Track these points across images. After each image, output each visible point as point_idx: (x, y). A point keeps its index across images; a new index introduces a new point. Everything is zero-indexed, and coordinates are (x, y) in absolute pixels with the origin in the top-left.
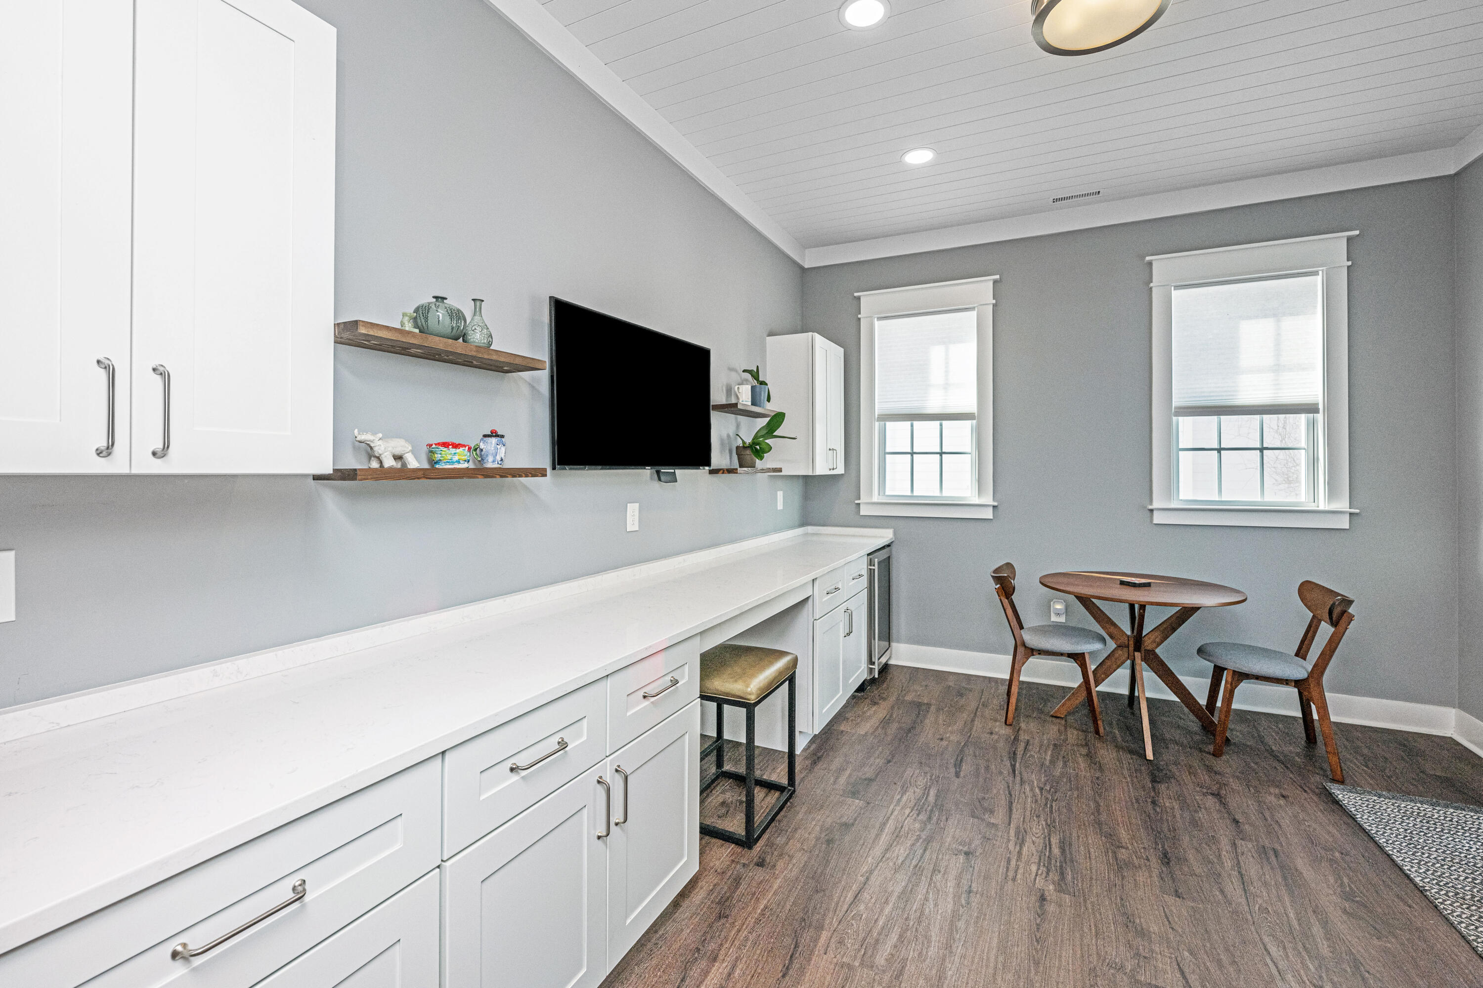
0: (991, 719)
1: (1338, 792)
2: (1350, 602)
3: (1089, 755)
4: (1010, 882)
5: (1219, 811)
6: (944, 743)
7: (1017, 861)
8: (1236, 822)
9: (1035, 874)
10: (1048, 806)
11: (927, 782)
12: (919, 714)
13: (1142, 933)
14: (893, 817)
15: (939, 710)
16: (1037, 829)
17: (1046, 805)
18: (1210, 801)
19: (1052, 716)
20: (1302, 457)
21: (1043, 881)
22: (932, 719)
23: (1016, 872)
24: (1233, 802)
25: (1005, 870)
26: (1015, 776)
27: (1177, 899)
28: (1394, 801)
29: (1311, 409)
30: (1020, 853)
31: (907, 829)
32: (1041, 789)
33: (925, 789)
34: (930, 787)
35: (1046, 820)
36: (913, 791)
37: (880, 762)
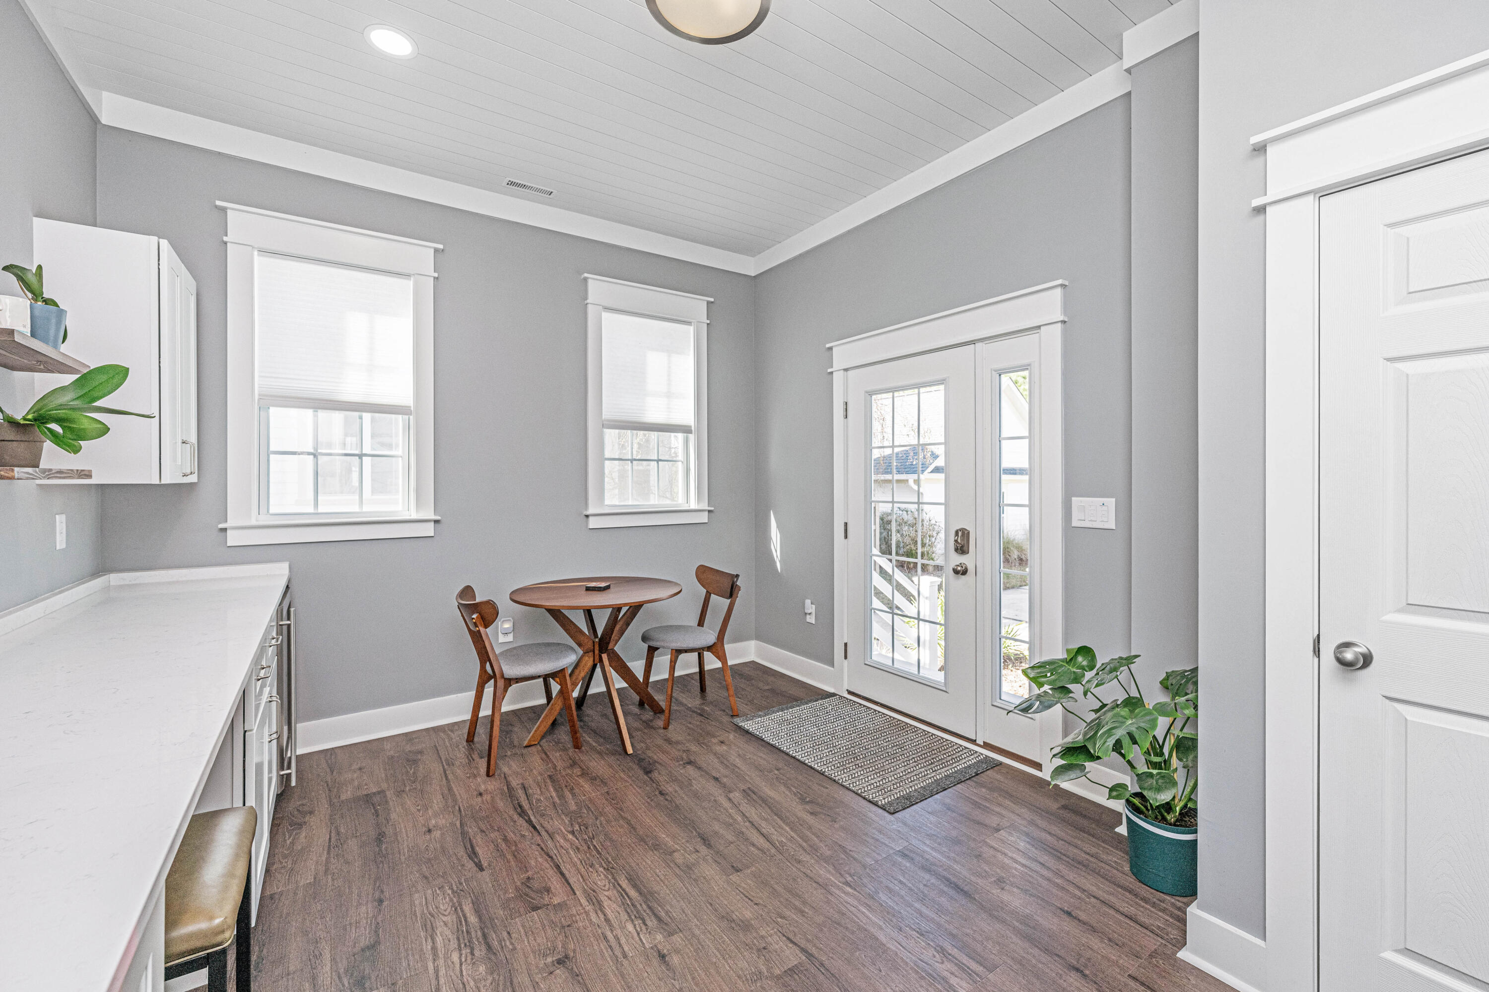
0: (469, 778)
1: (743, 724)
2: (737, 576)
3: (584, 774)
4: (625, 962)
5: (701, 776)
6: (437, 834)
7: (612, 931)
8: (716, 779)
9: (636, 934)
10: (592, 847)
11: (451, 900)
12: (376, 811)
13: (746, 926)
14: (442, 981)
15: (400, 793)
16: (600, 880)
17: (589, 848)
18: (691, 770)
19: (526, 747)
20: (680, 467)
21: (647, 935)
22: (399, 809)
23: (620, 945)
24: (701, 762)
25: (609, 950)
26: (539, 833)
27: (739, 873)
28: (768, 717)
29: (686, 430)
30: (607, 920)
31: (472, 983)
32: (573, 833)
33: (456, 909)
34: (460, 905)
35: (601, 866)
36: (442, 924)
37: (366, 910)
